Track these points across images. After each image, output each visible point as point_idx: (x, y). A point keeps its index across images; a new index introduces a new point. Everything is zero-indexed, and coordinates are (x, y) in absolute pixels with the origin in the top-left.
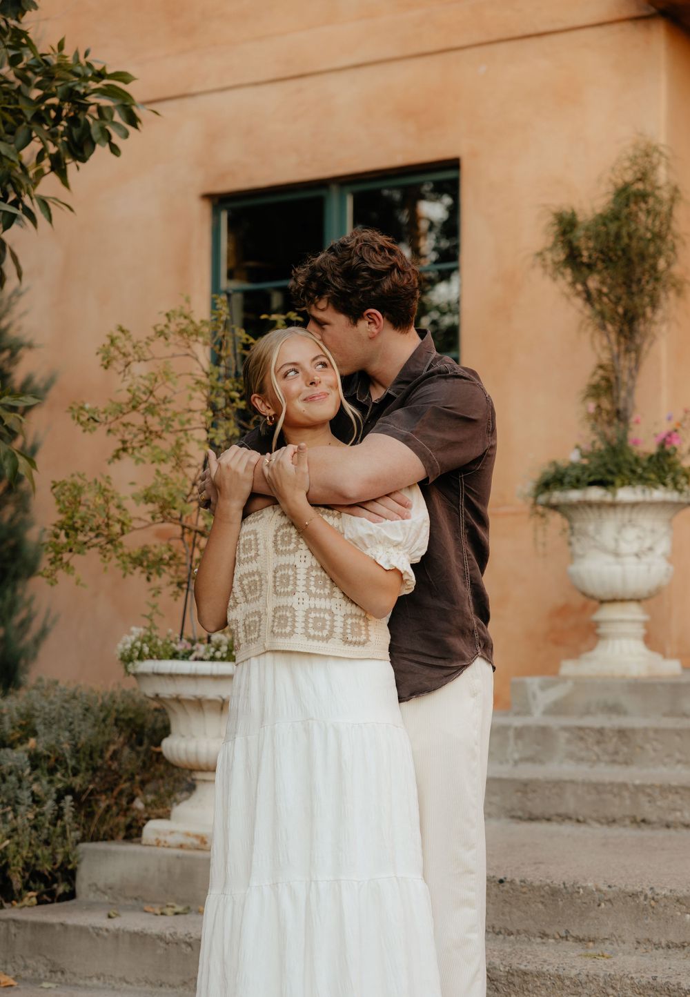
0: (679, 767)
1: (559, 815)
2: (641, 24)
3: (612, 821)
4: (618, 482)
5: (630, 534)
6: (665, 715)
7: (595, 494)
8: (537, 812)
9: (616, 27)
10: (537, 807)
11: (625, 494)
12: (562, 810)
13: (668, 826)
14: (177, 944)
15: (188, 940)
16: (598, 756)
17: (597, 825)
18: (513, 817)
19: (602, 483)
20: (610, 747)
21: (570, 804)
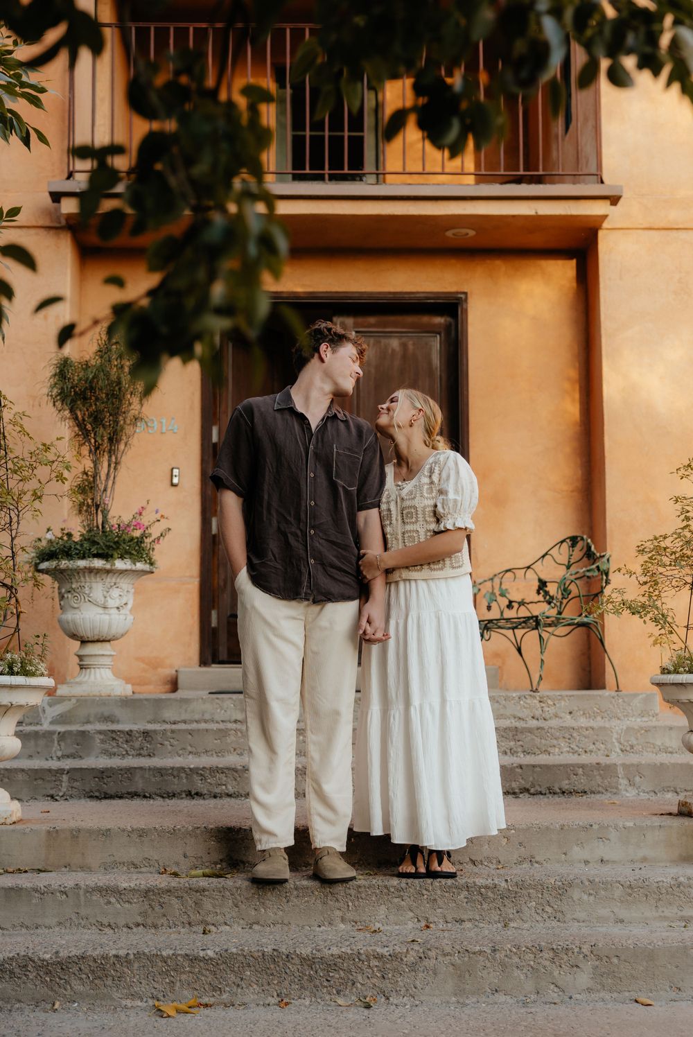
0: (190, 756)
1: (128, 793)
2: (52, 232)
3: (172, 795)
4: (116, 555)
5: (115, 593)
6: (149, 722)
7: (98, 563)
8: (112, 792)
9: (33, 231)
10: (111, 788)
11: (120, 564)
12: (132, 790)
13: (215, 797)
14: (52, 893)
15: (63, 889)
16: (127, 751)
17: (159, 799)
18: (91, 797)
19: (105, 556)
20: (137, 745)
21: (139, 785)
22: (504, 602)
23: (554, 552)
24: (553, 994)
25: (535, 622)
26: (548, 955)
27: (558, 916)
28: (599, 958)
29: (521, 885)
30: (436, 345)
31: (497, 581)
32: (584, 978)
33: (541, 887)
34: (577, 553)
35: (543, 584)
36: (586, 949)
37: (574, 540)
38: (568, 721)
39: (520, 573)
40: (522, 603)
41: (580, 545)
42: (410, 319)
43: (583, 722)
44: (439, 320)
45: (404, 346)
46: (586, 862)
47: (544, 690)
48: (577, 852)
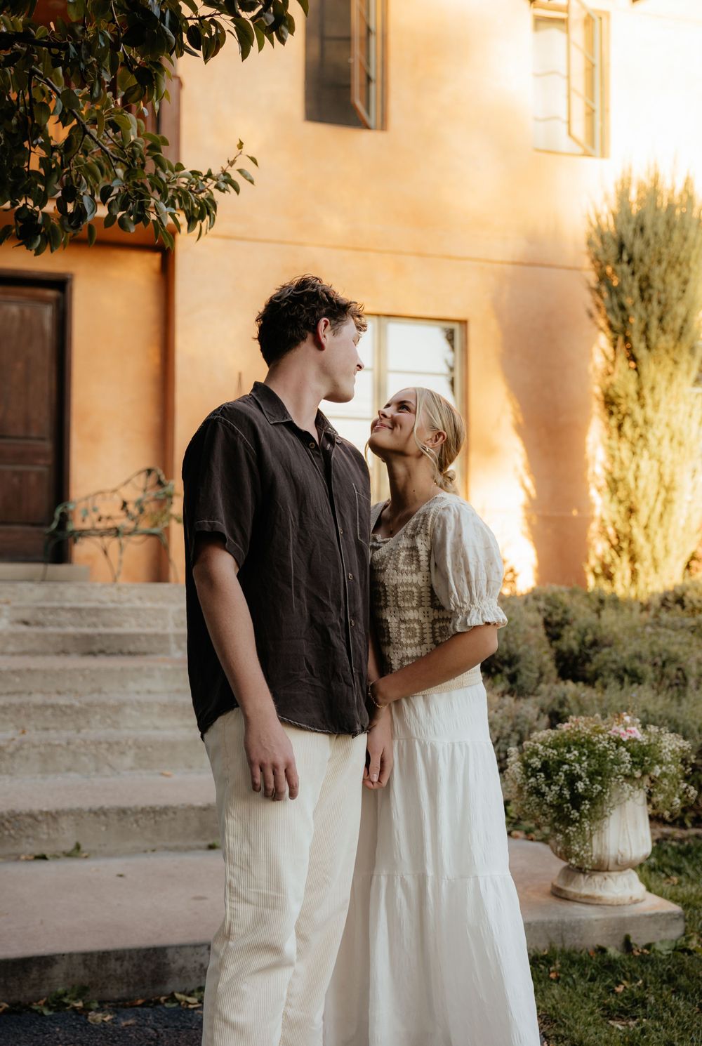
22: (95, 516)
23: (135, 480)
24: (107, 770)
25: (117, 532)
26: (104, 746)
27: (115, 725)
28: (139, 748)
29: (90, 705)
30: (48, 313)
31: (90, 501)
32: (128, 761)
33: (103, 706)
34: (152, 480)
35: (125, 504)
36: (130, 742)
37: (149, 471)
38: (138, 604)
39: (108, 495)
40: (109, 518)
41: (153, 476)
42: (28, 291)
43: (149, 605)
44: (51, 294)
45: (22, 312)
46: (138, 693)
47: (121, 581)
48: (132, 686)
